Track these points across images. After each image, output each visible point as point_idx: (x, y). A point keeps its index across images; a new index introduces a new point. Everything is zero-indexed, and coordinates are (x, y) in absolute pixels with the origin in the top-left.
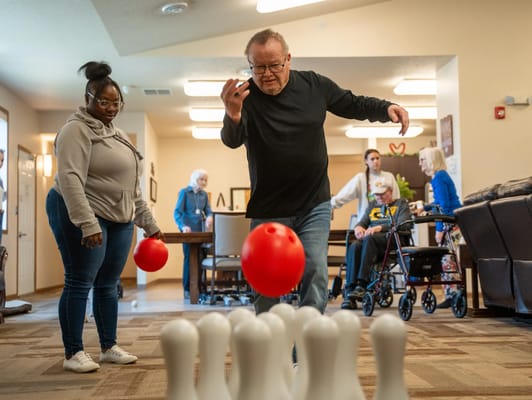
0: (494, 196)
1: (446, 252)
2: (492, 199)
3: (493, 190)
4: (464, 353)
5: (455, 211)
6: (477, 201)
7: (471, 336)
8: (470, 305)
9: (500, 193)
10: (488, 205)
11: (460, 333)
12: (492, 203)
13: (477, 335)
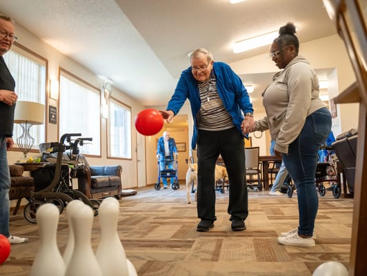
0: (350, 135)
1: (329, 165)
2: (349, 137)
3: (349, 132)
4: (329, 218)
5: (333, 143)
6: (342, 138)
7: (337, 208)
8: (343, 192)
9: (353, 133)
10: (347, 140)
11: (333, 207)
12: (349, 139)
13: (341, 208)
